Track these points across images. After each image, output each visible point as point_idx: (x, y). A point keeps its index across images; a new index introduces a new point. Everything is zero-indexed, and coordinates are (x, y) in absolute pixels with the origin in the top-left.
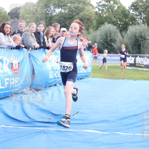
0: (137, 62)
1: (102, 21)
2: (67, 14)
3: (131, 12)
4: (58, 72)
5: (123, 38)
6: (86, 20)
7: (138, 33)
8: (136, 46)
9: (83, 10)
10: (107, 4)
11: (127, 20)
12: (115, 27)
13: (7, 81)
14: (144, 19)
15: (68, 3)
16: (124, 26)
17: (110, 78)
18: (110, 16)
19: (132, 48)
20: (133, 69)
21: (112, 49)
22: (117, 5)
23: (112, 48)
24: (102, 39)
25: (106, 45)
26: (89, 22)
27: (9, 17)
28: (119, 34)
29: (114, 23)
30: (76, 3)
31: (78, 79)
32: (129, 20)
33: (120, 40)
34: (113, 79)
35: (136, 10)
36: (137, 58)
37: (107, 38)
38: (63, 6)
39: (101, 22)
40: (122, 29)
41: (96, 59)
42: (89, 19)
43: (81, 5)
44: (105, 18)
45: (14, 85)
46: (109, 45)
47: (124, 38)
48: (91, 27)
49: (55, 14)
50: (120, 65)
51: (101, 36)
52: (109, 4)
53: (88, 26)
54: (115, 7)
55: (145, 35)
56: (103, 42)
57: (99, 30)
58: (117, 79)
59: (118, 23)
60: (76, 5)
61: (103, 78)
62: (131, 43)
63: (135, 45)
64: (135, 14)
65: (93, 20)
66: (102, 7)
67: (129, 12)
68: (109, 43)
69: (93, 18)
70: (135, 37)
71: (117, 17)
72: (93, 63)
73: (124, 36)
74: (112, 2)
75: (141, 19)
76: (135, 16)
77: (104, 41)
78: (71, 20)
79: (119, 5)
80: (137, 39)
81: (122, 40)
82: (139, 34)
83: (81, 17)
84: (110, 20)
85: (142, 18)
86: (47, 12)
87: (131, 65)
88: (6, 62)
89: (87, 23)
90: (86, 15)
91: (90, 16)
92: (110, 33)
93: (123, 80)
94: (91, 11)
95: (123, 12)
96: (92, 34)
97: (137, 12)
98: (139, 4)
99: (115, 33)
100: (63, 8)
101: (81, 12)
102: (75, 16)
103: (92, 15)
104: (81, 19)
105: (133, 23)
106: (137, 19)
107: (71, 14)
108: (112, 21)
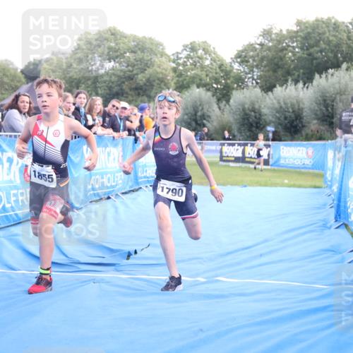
0: (247, 155)
1: (185, 82)
2: (125, 72)
3: (236, 66)
4: (109, 175)
5: (222, 113)
6: (157, 81)
7: (249, 103)
8: (246, 126)
9: (151, 64)
10: (192, 54)
11: (229, 81)
12: (209, 94)
14: (257, 79)
15: (125, 53)
16: (225, 92)
18: (200, 74)
19: (239, 130)
20: (240, 167)
22: (210, 55)
24: (187, 114)
28: (215, 107)
29: (207, 86)
32: (232, 82)
33: (217, 117)
35: (245, 64)
36: (246, 147)
37: (196, 115)
38: (117, 57)
39: (183, 84)
40: (221, 96)
42: (162, 80)
43: (148, 56)
44: (191, 77)
45: (25, 201)
46: (200, 125)
47: (225, 113)
49: (103, 71)
50: (219, 159)
51: (187, 108)
54: (206, 59)
55: (260, 107)
56: (189, 121)
60: (140, 55)
62: (236, 120)
63: (243, 125)
64: (242, 70)
65: (170, 81)
67: (231, 66)
68: (199, 122)
69: (169, 78)
70: (244, 110)
71: (211, 75)
73: (223, 110)
75: (253, 79)
76: (242, 74)
77: (190, 119)
78: (131, 82)
80: (246, 114)
81: (221, 117)
82: (250, 105)
83: (148, 76)
84: (199, 81)
85: (255, 77)
86: (90, 68)
87: (237, 160)
90: (158, 73)
91: (165, 74)
92: (200, 105)
93: (224, 187)
94: (165, 66)
95: (223, 68)
97: (246, 68)
99: (209, 103)
100: (117, 60)
101: (149, 67)
102: (137, 74)
103: (167, 72)
104: (148, 80)
105: (238, 86)
106: (246, 80)
107: (130, 71)
108: (203, 82)
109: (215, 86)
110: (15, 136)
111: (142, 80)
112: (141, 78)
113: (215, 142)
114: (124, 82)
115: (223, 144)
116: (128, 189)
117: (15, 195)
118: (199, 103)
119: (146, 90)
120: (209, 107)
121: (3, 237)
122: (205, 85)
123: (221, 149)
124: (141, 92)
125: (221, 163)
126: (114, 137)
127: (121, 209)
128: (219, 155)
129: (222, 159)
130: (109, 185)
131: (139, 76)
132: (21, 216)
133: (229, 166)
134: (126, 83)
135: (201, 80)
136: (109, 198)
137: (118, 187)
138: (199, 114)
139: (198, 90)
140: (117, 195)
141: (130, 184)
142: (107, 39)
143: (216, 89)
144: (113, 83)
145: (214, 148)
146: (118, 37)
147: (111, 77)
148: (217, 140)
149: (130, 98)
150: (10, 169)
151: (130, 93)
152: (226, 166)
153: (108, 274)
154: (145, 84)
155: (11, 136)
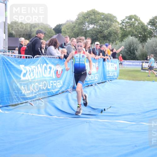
2: (98, 29)
3: (149, 27)
5: (143, 48)
6: (113, 34)
9: (111, 26)
10: (129, 21)
11: (146, 33)
12: (137, 39)
13: (51, 83)
15: (99, 21)
16: (144, 38)
17: (133, 80)
18: (133, 30)
21: (134, 57)
22: (137, 21)
23: (134, 55)
24: (126, 48)
25: (129, 53)
26: (116, 35)
27: (53, 32)
29: (136, 36)
30: (105, 20)
31: (109, 81)
32: (147, 34)
33: (141, 49)
34: (136, 81)
35: (154, 26)
37: (130, 49)
38: (95, 23)
39: (125, 34)
40: (142, 40)
41: (122, 64)
42: (116, 33)
43: (109, 22)
44: (128, 32)
45: (56, 86)
46: (132, 53)
48: (117, 39)
49: (89, 29)
50: (141, 69)
51: (126, 46)
52: (131, 21)
53: (115, 38)
54: (136, 23)
56: (127, 51)
57: (124, 41)
58: (139, 81)
59: (139, 36)
60: (105, 22)
61: (128, 80)
64: (152, 28)
65: (119, 34)
66: (125, 24)
67: (147, 26)
68: (132, 52)
69: (118, 32)
71: (137, 31)
72: (119, 67)
73: (144, 46)
74: (133, 20)
76: (152, 30)
78: (101, 34)
79: (139, 21)
82: (155, 45)
83: (109, 31)
84: (132, 34)
86: (83, 28)
88: (54, 69)
89: (114, 36)
90: (114, 30)
92: (132, 44)
93: (144, 82)
94: (117, 26)
95: (143, 27)
96: (119, 45)
97: (154, 27)
98: (155, 20)
99: (137, 44)
101: (110, 27)
102: (104, 30)
103: (118, 29)
104: (109, 33)
105: (150, 35)
106: (154, 33)
107: (101, 29)
108: (134, 34)
109: (139, 35)
110: (52, 57)
111: (106, 33)
112: (106, 32)
113: (139, 61)
114: (98, 34)
115: (143, 62)
116: (100, 82)
117: (52, 83)
118: (132, 43)
119: (108, 37)
120: (137, 45)
121: (47, 101)
122: (135, 35)
123: (142, 64)
124: (106, 38)
125: (142, 71)
126: (94, 58)
127: (98, 90)
128: (141, 67)
129: (142, 69)
130: (92, 80)
131: (105, 31)
132: (54, 92)
133: (145, 72)
134: (99, 34)
135: (133, 33)
136: (92, 85)
137: (96, 81)
138: (132, 48)
139: (131, 37)
140: (95, 84)
141: (102, 79)
142: (90, 15)
143: (140, 37)
144: (93, 34)
145: (138, 64)
146: (96, 14)
147: (93, 32)
148: (140, 60)
149: (101, 41)
150: (50, 72)
151: (101, 39)
152: (144, 72)
153: (93, 119)
154: (108, 35)
155: (50, 57)
